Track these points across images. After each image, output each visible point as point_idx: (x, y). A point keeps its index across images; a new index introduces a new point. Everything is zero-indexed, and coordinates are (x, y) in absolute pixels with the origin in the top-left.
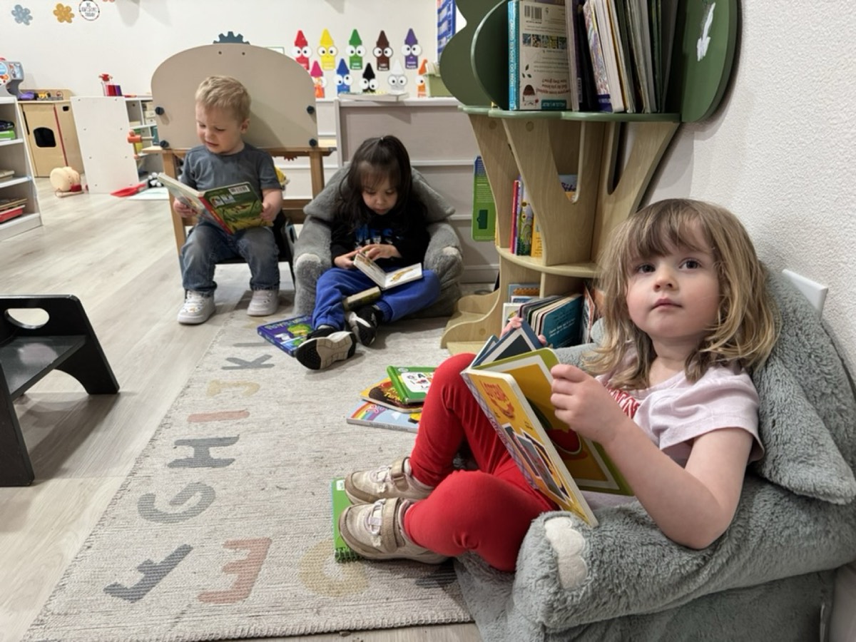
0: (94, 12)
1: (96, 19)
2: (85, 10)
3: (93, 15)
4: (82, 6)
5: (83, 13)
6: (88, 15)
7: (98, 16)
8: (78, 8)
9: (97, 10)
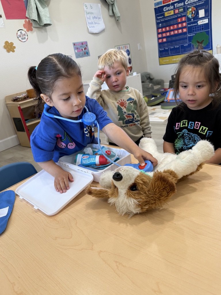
0: (25, 37)
1: (27, 40)
2: (20, 37)
3: (25, 38)
4: (18, 34)
5: (20, 38)
6: (22, 39)
7: (27, 38)
8: (16, 36)
9: (26, 35)
